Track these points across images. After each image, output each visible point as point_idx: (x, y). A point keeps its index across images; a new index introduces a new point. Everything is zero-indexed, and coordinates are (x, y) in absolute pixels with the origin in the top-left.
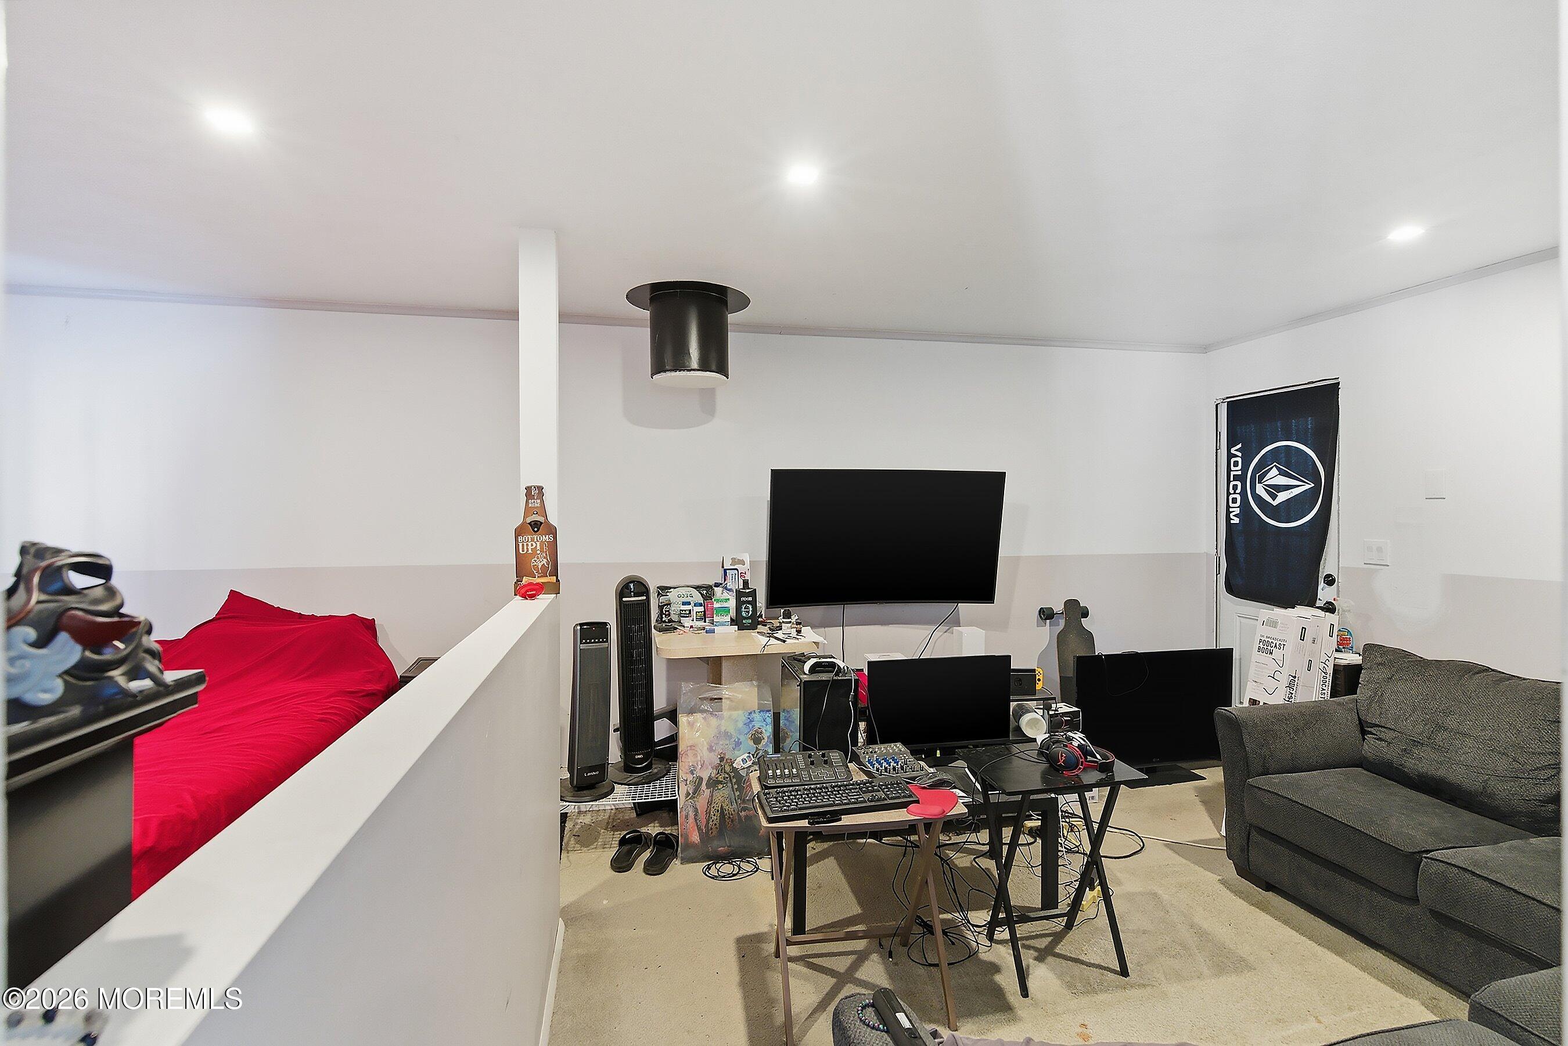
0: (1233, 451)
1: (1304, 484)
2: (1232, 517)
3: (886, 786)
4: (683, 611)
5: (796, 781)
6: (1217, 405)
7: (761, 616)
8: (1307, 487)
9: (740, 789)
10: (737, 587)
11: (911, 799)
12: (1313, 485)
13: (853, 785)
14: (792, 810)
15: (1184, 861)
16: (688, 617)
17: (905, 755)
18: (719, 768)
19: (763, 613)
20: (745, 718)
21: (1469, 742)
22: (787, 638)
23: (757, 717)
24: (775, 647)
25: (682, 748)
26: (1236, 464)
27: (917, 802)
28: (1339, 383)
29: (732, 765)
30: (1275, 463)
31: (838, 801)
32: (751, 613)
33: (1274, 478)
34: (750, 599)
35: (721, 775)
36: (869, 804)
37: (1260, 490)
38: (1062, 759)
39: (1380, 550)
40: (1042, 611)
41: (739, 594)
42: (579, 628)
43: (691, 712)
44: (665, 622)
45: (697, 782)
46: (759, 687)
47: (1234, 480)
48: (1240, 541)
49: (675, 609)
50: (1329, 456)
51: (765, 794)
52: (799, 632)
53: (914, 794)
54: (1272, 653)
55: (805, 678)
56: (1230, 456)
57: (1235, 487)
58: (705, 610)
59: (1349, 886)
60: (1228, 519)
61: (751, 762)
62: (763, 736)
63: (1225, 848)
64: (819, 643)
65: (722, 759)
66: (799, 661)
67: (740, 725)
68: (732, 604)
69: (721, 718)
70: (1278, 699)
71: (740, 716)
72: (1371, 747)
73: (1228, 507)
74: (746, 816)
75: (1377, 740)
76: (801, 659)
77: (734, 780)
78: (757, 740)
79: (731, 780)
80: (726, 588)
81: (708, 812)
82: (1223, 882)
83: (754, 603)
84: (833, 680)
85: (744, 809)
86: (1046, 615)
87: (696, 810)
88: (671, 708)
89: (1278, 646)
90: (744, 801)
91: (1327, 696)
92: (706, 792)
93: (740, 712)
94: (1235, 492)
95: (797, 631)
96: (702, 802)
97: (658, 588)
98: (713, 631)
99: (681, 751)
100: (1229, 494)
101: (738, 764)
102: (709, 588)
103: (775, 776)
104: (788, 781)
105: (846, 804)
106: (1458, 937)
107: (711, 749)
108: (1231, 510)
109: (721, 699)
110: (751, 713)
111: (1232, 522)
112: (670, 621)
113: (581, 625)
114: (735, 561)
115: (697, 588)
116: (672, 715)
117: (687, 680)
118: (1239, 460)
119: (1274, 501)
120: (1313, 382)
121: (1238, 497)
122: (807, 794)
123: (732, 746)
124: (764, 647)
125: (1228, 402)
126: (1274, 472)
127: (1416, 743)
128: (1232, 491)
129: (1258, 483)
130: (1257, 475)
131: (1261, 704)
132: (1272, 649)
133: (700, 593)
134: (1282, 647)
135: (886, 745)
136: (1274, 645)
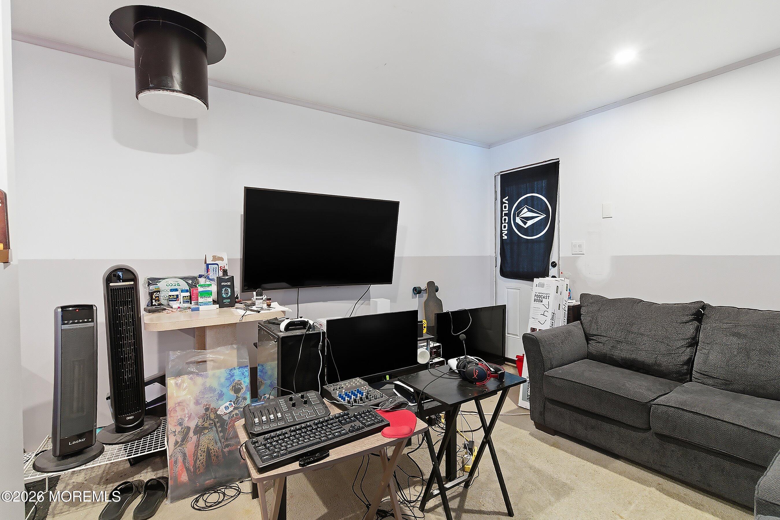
0: (504, 200)
1: (541, 215)
2: (503, 236)
3: (360, 415)
4: (170, 296)
5: (281, 424)
6: (495, 177)
7: (237, 298)
8: (543, 217)
9: (224, 431)
10: (218, 276)
11: (383, 424)
12: (545, 216)
13: (332, 419)
14: (283, 455)
15: (508, 426)
16: (175, 301)
17: (365, 387)
18: (205, 417)
19: (239, 296)
20: (227, 374)
21: (645, 338)
22: (260, 310)
23: (237, 372)
24: (251, 317)
25: (170, 404)
26: (505, 207)
27: (388, 425)
28: (559, 161)
29: (216, 413)
30: (526, 206)
31: (323, 437)
32: (229, 294)
33: (525, 213)
34: (229, 284)
35: (207, 422)
36: (351, 435)
37: (518, 220)
38: (475, 375)
39: (580, 246)
40: (415, 289)
41: (220, 280)
42: (60, 310)
43: (178, 374)
44: (155, 305)
45: (185, 432)
46: (238, 349)
47: (504, 216)
48: (507, 248)
49: (163, 296)
50: (553, 200)
51: (254, 443)
52: (269, 305)
53: (385, 419)
54: (542, 301)
55: (282, 335)
56: (502, 203)
57: (505, 220)
58: (190, 294)
59: (607, 426)
60: (501, 236)
61: (233, 408)
62: (242, 387)
63: (530, 414)
64: (285, 311)
65: (207, 409)
66: (274, 323)
67: (223, 380)
68: (214, 288)
69: (206, 377)
70: (546, 327)
71: (223, 373)
72: (594, 347)
73: (501, 230)
74: (230, 452)
75: (597, 343)
76: (274, 322)
77: (218, 425)
78: (237, 390)
79: (215, 425)
80: (208, 278)
81: (195, 454)
82: (532, 434)
83: (232, 287)
84: (306, 335)
85: (227, 446)
86: (417, 291)
87: (184, 455)
88: (161, 374)
89: (545, 297)
90: (227, 440)
91: (566, 323)
92: (193, 438)
93: (223, 370)
94: (505, 222)
95: (267, 305)
96: (189, 447)
97: (148, 279)
98: (198, 309)
99: (170, 408)
100: (502, 223)
101: (221, 411)
102: (194, 279)
103: (261, 423)
104: (274, 426)
105: (331, 439)
106: (673, 447)
107: (197, 403)
108: (503, 232)
109: (205, 361)
110: (232, 370)
111: (503, 238)
112: (160, 304)
113: (63, 308)
114: (215, 258)
115: (184, 279)
116: (162, 380)
117: (175, 350)
118: (507, 205)
119: (525, 225)
120: (546, 162)
121: (506, 225)
122: (294, 436)
123: (216, 397)
124: (242, 317)
125: (501, 175)
126: (525, 210)
127: (619, 342)
128: (503, 222)
129: (517, 217)
130: (516, 213)
131: (538, 330)
132: (542, 299)
133: (187, 282)
134: (548, 297)
135: (348, 381)
136: (543, 297)
